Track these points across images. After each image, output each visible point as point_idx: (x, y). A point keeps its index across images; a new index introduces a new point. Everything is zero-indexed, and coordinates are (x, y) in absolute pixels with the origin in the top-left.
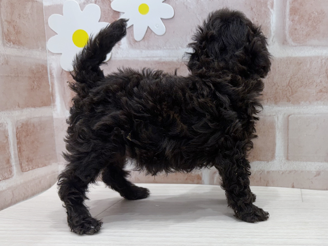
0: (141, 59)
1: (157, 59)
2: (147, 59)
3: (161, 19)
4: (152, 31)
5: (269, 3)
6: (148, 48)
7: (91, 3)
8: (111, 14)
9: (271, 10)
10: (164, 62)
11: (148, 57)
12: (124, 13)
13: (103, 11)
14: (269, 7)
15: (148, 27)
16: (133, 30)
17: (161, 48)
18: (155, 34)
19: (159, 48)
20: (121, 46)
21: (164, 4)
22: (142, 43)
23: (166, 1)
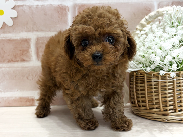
1: (9, 38)
2: (4, 39)
3: (11, 18)
4: (6, 24)
5: (67, 9)
6: (4, 33)
9: (68, 13)
10: (13, 40)
11: (4, 37)
14: (67, 11)
15: (4, 22)
17: (11, 33)
18: (8, 26)
21: (12, 10)
22: (1, 30)
23: (13, 8)
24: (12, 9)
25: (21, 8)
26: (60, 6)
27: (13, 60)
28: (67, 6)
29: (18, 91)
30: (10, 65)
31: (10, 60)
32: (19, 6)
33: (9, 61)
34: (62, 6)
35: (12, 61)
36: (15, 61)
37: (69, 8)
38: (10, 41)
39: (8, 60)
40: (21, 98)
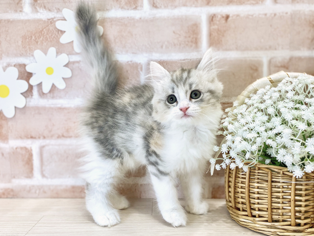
0: (47, 106)
1: (59, 106)
2: (52, 106)
3: (63, 78)
4: (55, 87)
5: (139, 67)
6: (53, 98)
7: (11, 66)
8: (26, 74)
9: (141, 72)
10: (65, 108)
11: (53, 104)
12: (35, 74)
13: (20, 72)
14: (139, 70)
15: (53, 84)
16: (41, 85)
17: (62, 98)
18: (58, 89)
19: (60, 97)
20: (33, 97)
21: (65, 68)
22: (49, 95)
23: (66, 66)
24: (64, 66)
25: (77, 65)
26: (130, 63)
27: (65, 135)
28: (140, 63)
29: (69, 177)
30: (60, 141)
31: (61, 135)
32: (74, 63)
33: (59, 137)
34: (133, 64)
35: (63, 136)
36: (66, 137)
37: (142, 66)
38: (61, 109)
39: (57, 136)
40: (73, 187)
